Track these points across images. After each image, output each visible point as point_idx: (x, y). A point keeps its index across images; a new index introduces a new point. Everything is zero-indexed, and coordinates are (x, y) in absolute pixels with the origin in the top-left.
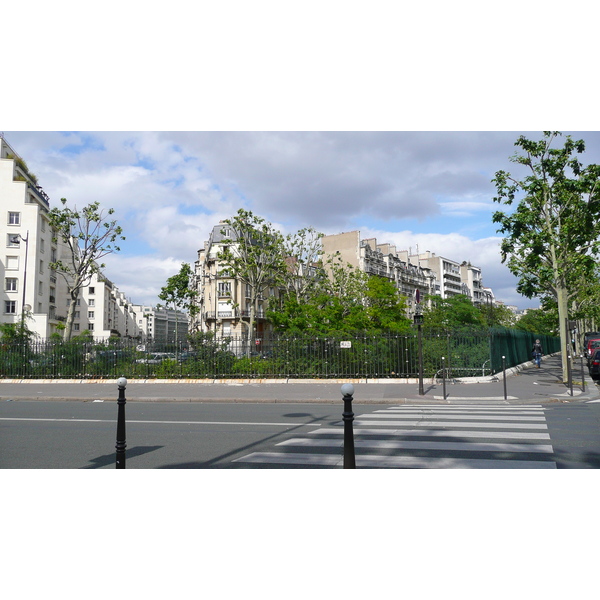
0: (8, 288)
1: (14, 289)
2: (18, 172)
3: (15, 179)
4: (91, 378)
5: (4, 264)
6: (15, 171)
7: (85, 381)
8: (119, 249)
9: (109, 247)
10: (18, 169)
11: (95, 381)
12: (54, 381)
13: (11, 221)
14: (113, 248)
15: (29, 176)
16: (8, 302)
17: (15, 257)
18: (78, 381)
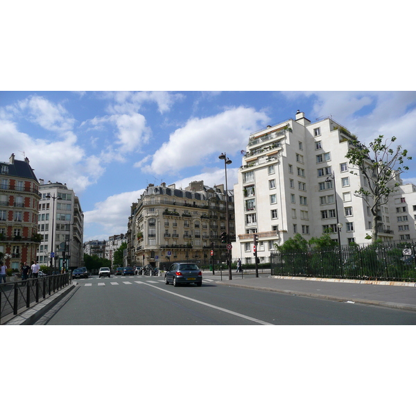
0: (347, 214)
1: (351, 214)
2: (342, 136)
3: (340, 142)
4: (368, 279)
5: (342, 198)
6: (340, 136)
7: (363, 282)
8: (407, 168)
9: (400, 168)
10: (342, 134)
11: (371, 282)
12: (342, 281)
13: (342, 169)
14: (403, 169)
15: (350, 137)
16: (348, 224)
17: (348, 193)
18: (358, 282)
